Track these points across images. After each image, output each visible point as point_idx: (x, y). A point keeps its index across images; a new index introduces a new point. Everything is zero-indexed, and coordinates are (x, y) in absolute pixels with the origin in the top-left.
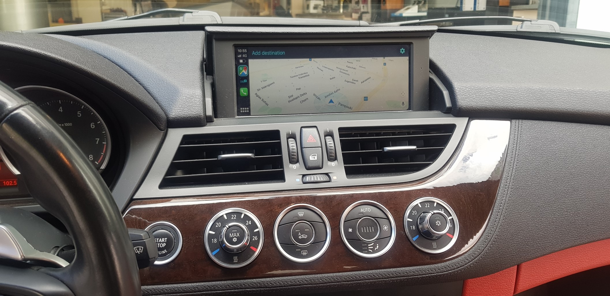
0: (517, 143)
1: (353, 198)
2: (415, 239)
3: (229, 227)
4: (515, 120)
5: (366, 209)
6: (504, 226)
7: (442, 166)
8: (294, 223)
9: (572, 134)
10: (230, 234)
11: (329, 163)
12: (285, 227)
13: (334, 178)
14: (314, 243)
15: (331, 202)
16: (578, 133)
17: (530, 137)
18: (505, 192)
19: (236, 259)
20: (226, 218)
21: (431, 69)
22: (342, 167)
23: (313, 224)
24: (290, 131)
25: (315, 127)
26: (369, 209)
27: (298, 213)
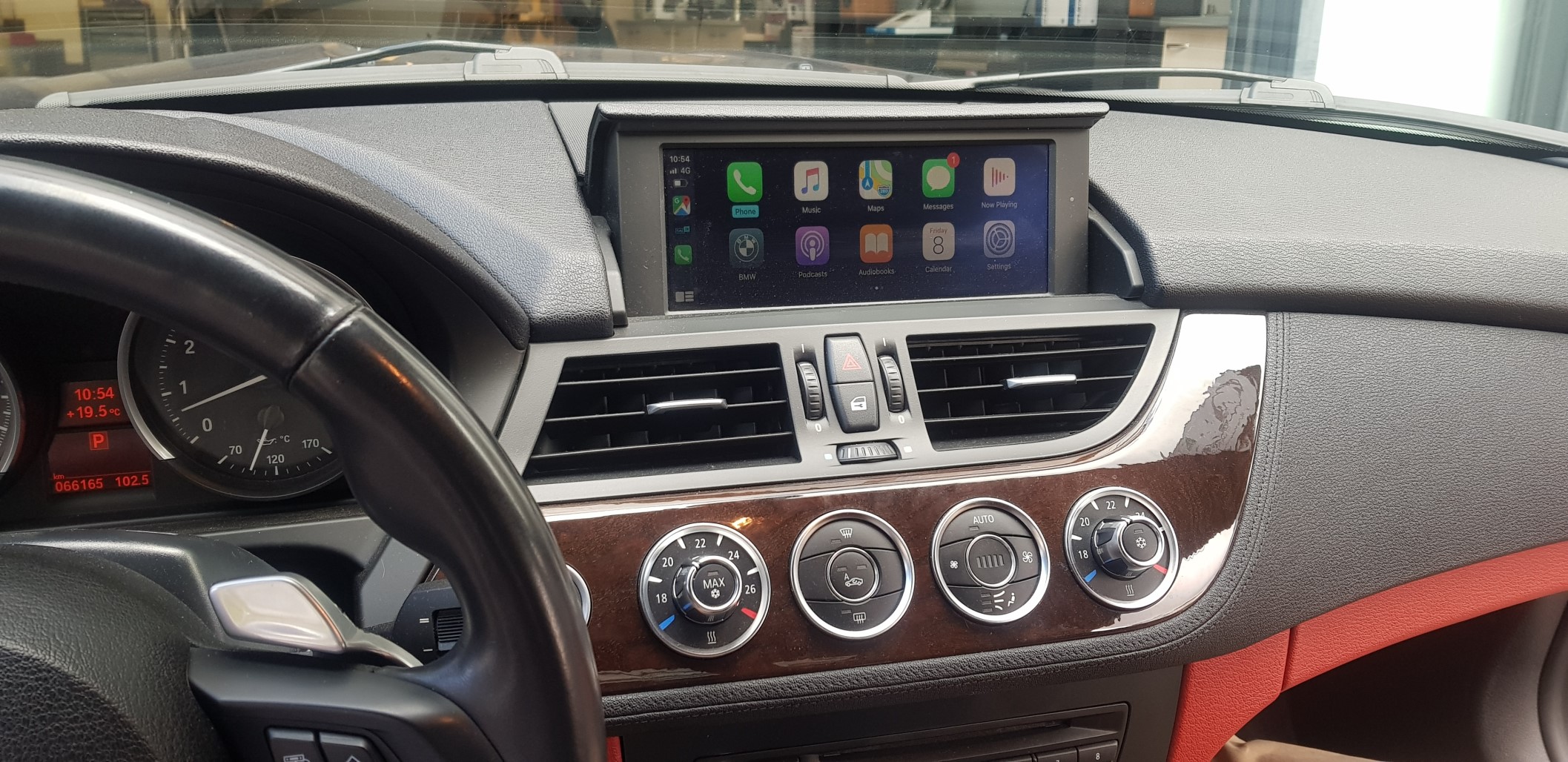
0: (1284, 363)
1: (955, 494)
2: (1088, 578)
3: (701, 566)
4: (1276, 313)
5: (984, 517)
6: (1266, 544)
7: (1133, 418)
8: (832, 553)
9: (1392, 343)
10: (704, 581)
11: (893, 416)
12: (813, 561)
13: (905, 450)
14: (880, 594)
15: (909, 504)
16: (1403, 340)
17: (1309, 351)
18: (1265, 472)
19: (712, 639)
20: (683, 546)
21: (1090, 201)
22: (921, 424)
23: (873, 553)
24: (803, 345)
25: (857, 335)
26: (991, 517)
27: (840, 530)
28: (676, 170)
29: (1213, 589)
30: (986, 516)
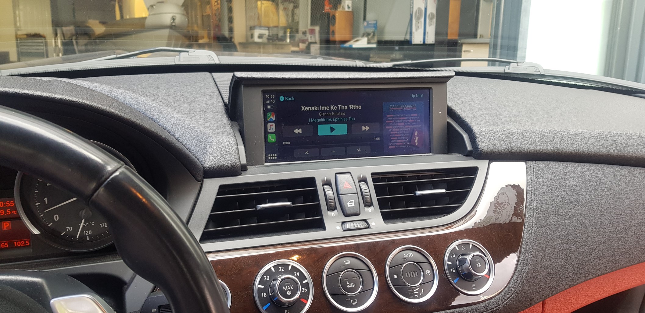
0: (534, 183)
1: (395, 244)
2: (456, 281)
3: (282, 280)
4: (530, 161)
5: (408, 255)
6: (532, 264)
8: (341, 272)
9: (580, 173)
10: (284, 287)
11: (366, 209)
12: (333, 276)
13: (372, 224)
14: (363, 291)
15: (375, 248)
16: (584, 172)
17: (545, 178)
18: (529, 231)
20: (274, 271)
21: (448, 114)
22: (379, 211)
23: (360, 272)
24: (325, 178)
25: (349, 173)
26: (411, 254)
27: (344, 262)
28: (268, 101)
29: (510, 285)
30: (409, 254)
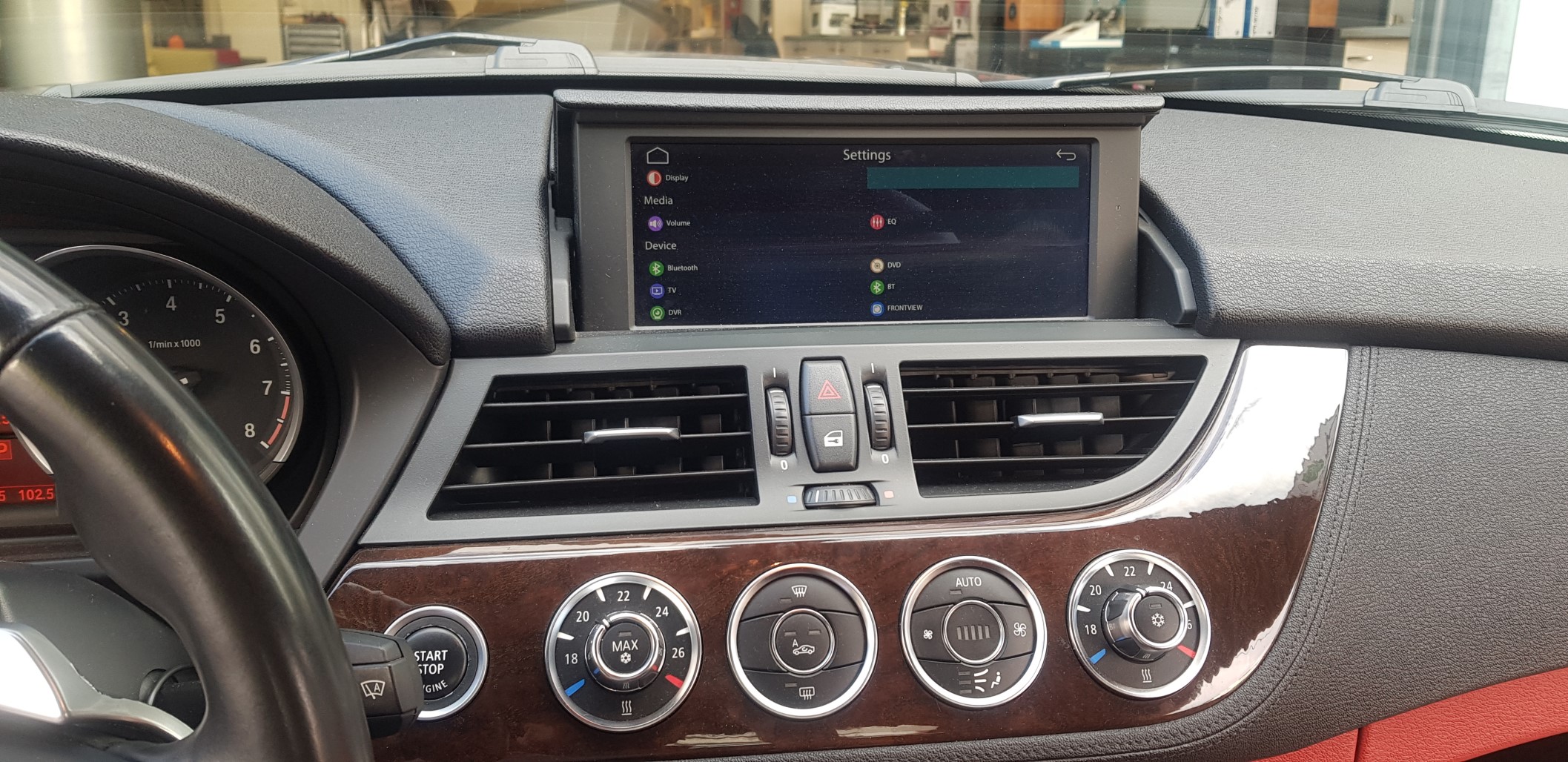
0: (1365, 408)
1: (936, 549)
2: (1095, 658)
3: (612, 624)
4: (1362, 347)
5: (969, 580)
7: (1169, 467)
8: (780, 614)
10: (614, 643)
11: (876, 455)
12: (756, 623)
13: (886, 494)
14: (832, 666)
15: (879, 559)
16: (1523, 384)
17: (1399, 394)
18: (1331, 539)
19: (627, 707)
20: (603, 599)
21: (1142, 207)
22: (909, 463)
23: (831, 616)
24: (774, 369)
25: (840, 359)
26: (978, 580)
27: (791, 587)
29: (1254, 680)
30: (971, 578)
